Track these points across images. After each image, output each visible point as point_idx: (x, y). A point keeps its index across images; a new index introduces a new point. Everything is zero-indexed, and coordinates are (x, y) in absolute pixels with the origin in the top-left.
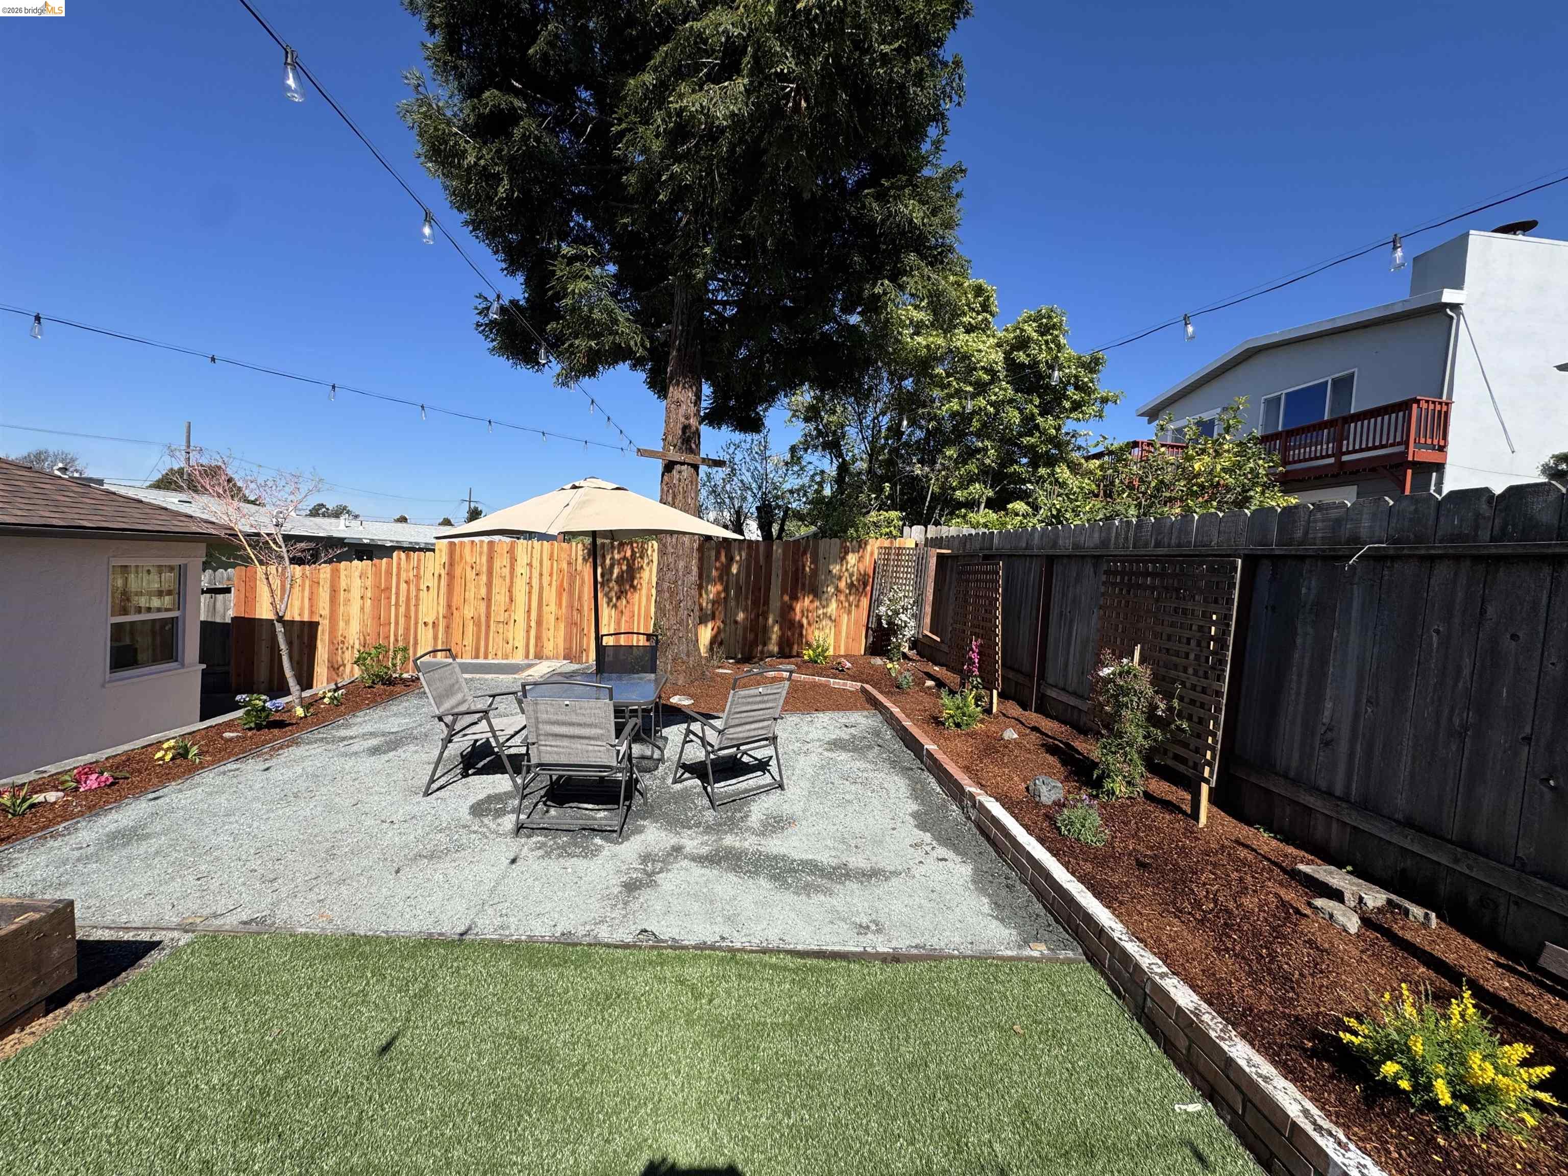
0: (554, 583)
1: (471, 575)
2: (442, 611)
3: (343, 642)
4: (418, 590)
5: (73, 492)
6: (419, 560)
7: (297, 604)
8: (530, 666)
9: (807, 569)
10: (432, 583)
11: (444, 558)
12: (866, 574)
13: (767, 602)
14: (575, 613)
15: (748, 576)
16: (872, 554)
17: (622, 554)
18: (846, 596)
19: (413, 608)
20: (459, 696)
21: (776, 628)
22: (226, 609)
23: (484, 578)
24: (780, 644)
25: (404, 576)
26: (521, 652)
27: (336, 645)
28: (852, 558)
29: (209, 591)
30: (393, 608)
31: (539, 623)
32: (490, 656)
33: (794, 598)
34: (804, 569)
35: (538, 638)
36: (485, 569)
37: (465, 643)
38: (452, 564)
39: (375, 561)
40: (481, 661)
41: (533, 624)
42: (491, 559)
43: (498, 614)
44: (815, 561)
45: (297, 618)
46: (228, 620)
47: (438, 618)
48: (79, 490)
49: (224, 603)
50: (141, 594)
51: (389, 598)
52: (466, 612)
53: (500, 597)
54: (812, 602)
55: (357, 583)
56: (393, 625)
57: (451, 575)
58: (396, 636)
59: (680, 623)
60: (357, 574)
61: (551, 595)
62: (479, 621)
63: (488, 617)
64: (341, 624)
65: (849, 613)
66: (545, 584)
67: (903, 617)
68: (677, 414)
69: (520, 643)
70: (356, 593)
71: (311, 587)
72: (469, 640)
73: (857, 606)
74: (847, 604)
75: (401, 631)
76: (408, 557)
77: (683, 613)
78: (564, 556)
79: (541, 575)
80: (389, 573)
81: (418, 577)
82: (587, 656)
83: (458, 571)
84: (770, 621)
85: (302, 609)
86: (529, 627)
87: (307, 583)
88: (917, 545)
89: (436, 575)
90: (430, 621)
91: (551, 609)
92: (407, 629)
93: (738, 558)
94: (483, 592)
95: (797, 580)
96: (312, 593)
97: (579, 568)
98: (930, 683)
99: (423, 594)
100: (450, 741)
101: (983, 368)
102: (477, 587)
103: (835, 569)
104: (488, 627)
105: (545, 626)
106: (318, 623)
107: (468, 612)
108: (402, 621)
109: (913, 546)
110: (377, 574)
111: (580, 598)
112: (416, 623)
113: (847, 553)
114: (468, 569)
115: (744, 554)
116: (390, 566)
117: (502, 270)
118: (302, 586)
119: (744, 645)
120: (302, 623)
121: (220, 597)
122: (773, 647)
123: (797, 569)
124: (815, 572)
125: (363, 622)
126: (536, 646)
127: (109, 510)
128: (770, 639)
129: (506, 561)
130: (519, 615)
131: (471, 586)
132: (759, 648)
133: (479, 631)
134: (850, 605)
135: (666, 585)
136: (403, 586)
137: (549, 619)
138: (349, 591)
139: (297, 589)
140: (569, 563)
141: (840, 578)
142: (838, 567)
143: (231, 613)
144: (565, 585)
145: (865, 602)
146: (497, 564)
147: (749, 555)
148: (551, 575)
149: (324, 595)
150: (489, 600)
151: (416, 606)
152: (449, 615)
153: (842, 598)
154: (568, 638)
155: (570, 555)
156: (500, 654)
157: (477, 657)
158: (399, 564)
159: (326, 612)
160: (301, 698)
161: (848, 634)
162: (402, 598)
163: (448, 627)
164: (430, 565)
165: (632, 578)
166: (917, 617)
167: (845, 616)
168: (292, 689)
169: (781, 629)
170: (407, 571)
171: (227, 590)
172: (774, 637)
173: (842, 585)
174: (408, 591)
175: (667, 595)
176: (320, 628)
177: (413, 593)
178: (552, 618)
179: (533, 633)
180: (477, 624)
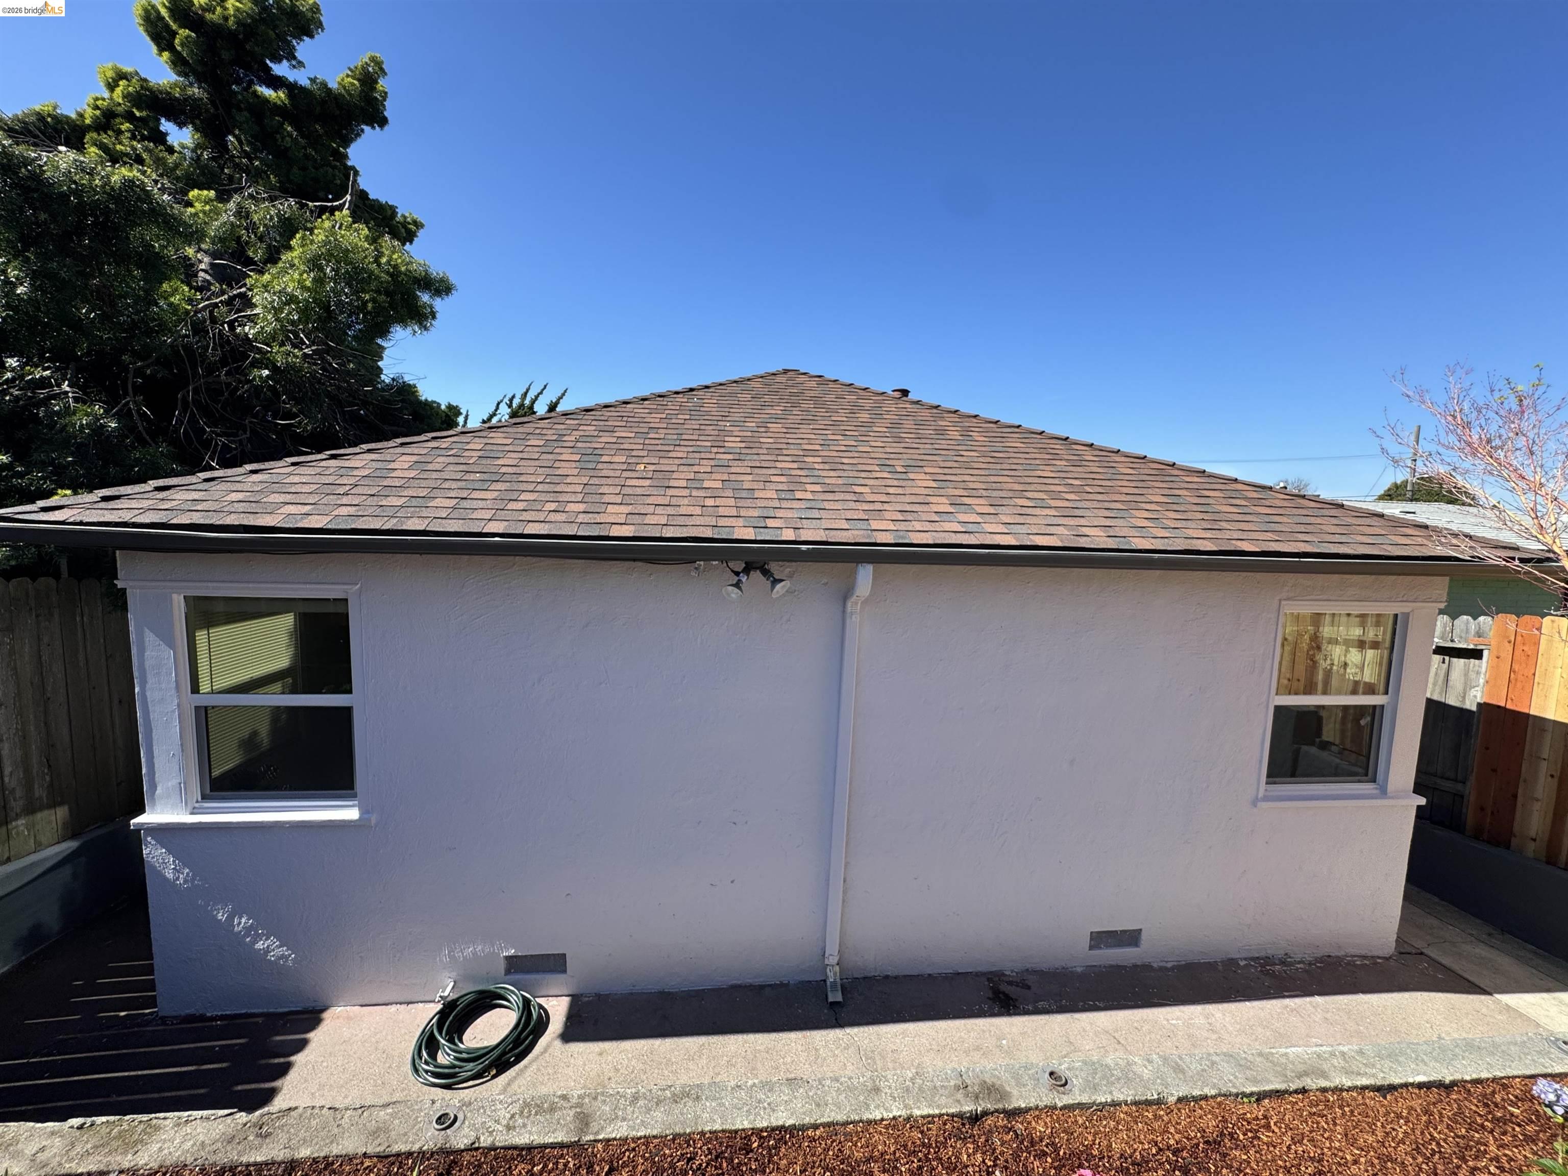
5: (1246, 498)
22: (1468, 685)
29: (1440, 650)
46: (1472, 706)
48: (1255, 495)
49: (1466, 675)
50: (1336, 642)
121: (1459, 664)
127: (1287, 523)
143: (1478, 696)
171: (1476, 654)
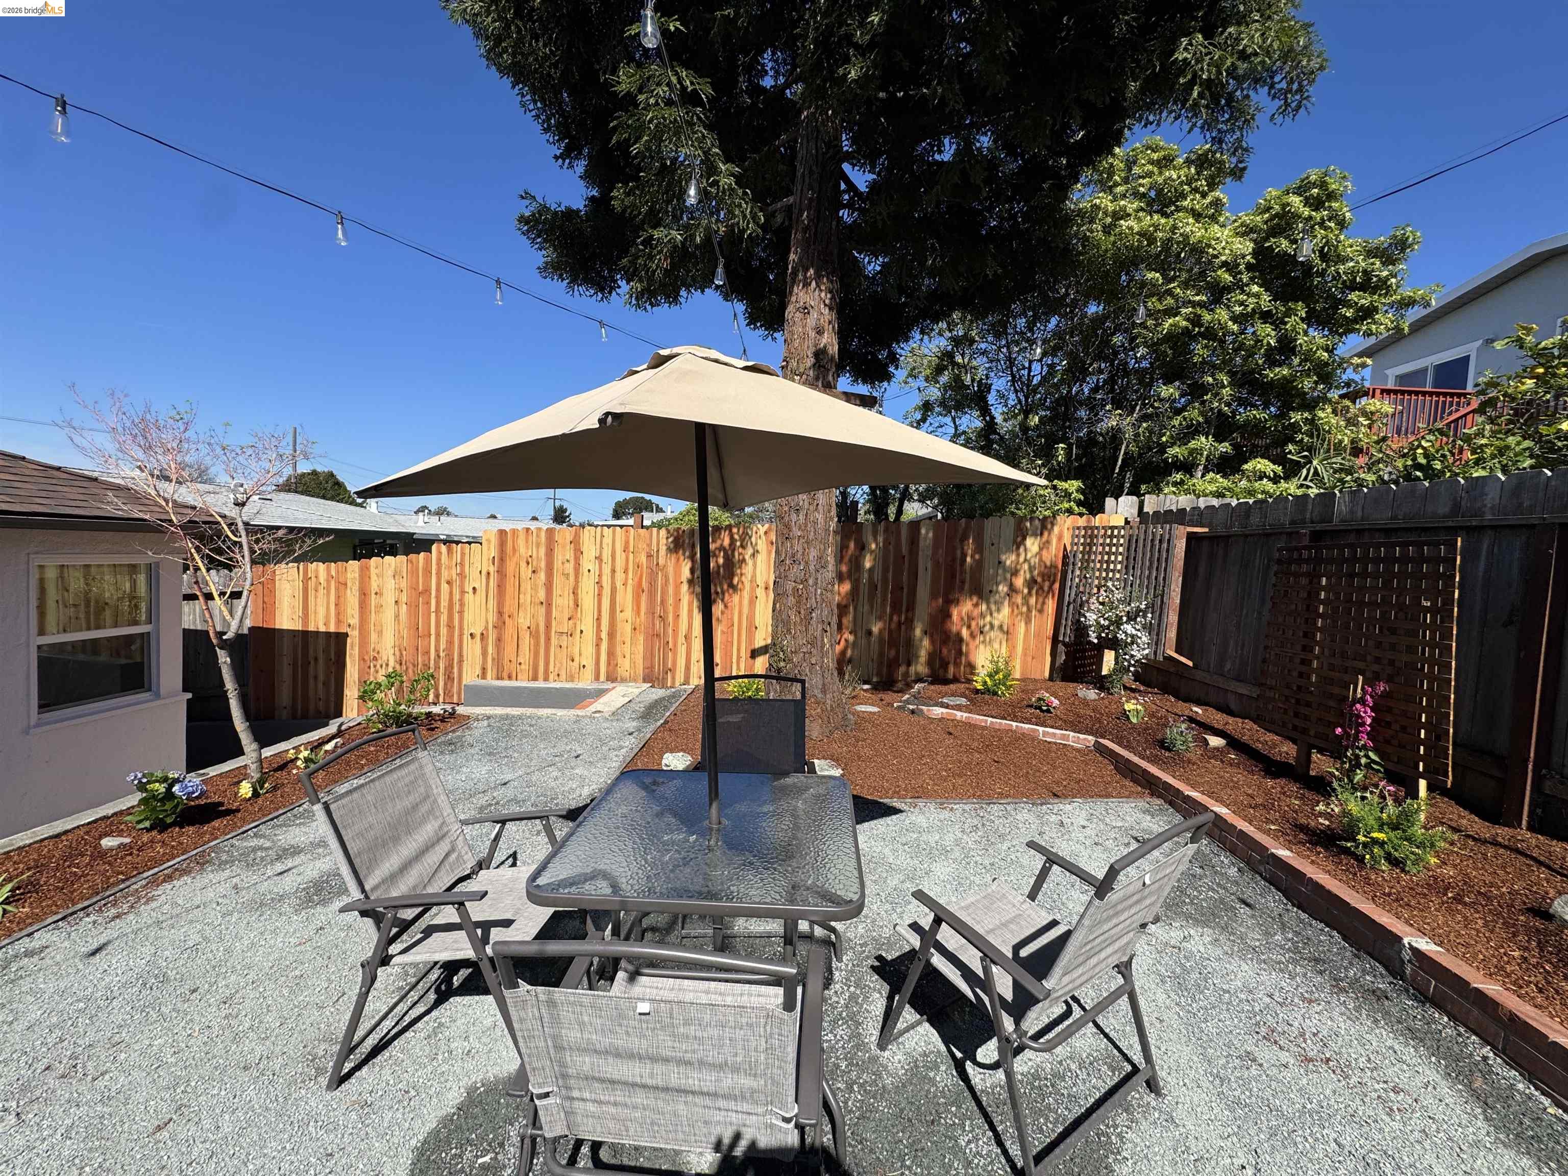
0: (630, 581)
1: (526, 572)
2: (492, 618)
3: (375, 659)
4: (463, 592)
6: (463, 554)
7: (322, 611)
8: (600, 693)
9: (969, 559)
10: (480, 584)
11: (493, 552)
12: (1053, 566)
13: (911, 607)
14: (657, 622)
15: (885, 570)
16: (1060, 538)
17: (719, 542)
18: (1024, 598)
19: (456, 616)
20: (429, 829)
21: (926, 643)
23: (542, 576)
24: (930, 663)
25: (445, 575)
26: (589, 673)
27: (368, 660)
28: (1033, 545)
30: (433, 616)
31: (612, 635)
32: (551, 677)
33: (952, 600)
34: (964, 560)
35: (611, 654)
36: (543, 564)
37: (521, 660)
38: (502, 560)
39: (412, 556)
40: (540, 684)
41: (604, 635)
42: (550, 552)
43: (560, 623)
44: (979, 548)
45: (322, 629)
46: (246, 631)
47: (486, 628)
51: (428, 603)
52: (521, 620)
53: (562, 601)
54: (976, 605)
55: (390, 584)
56: (433, 638)
57: (501, 572)
58: (437, 651)
59: (812, 643)
60: (390, 573)
61: (626, 598)
62: (537, 631)
63: (548, 627)
64: (373, 636)
65: (1028, 621)
66: (619, 584)
67: (1128, 628)
68: (804, 327)
69: (588, 659)
70: (389, 598)
71: (337, 589)
72: (526, 656)
73: (1041, 611)
74: (1025, 609)
75: (442, 646)
76: (450, 551)
77: (816, 628)
78: (642, 546)
79: (613, 571)
80: (427, 571)
81: (462, 575)
82: (673, 678)
83: (510, 567)
84: (918, 632)
85: (327, 617)
86: (599, 639)
87: (333, 583)
88: (1127, 522)
89: (484, 573)
90: (477, 631)
91: (627, 614)
92: (450, 642)
93: (873, 546)
94: (542, 595)
95: (953, 576)
96: (338, 597)
97: (662, 561)
98: (1215, 741)
99: (469, 597)
100: (385, 961)
101: (1225, 264)
102: (535, 588)
103: (1009, 560)
104: (548, 639)
105: (618, 638)
106: (346, 635)
107: (524, 620)
108: (444, 631)
109: (1123, 524)
110: (414, 572)
111: (663, 602)
112: (461, 635)
113: (1024, 539)
114: (523, 565)
115: (880, 539)
116: (428, 562)
117: (556, 158)
118: (328, 589)
119: (881, 663)
120: (328, 634)
122: (920, 667)
123: (954, 560)
124: (979, 565)
125: (398, 634)
126: (609, 664)
128: (918, 657)
129: (569, 554)
130: (587, 624)
131: (527, 586)
132: (902, 669)
133: (537, 644)
134: (1029, 610)
135: (790, 586)
136: (445, 587)
137: (625, 630)
138: (381, 594)
139: (322, 591)
140: (649, 556)
141: (1015, 573)
142: (1013, 557)
143: (248, 623)
144: (645, 585)
145: (1051, 605)
146: (559, 558)
147: (887, 542)
148: (626, 571)
149: (352, 599)
150: (549, 605)
151: (461, 612)
152: (500, 626)
153: (1019, 600)
154: (649, 655)
155: (650, 545)
156: (563, 676)
157: (535, 679)
158: (439, 560)
159: (355, 621)
160: (260, 761)
161: (1025, 649)
162: (444, 603)
163: (499, 640)
164: (476, 558)
165: (731, 575)
166: (1155, 631)
167: (1023, 624)
168: (246, 749)
169: (932, 642)
170: (449, 568)
172: (923, 655)
173: (1019, 582)
174: (451, 593)
175: (791, 600)
176: (349, 640)
177: (457, 597)
178: (628, 628)
179: (604, 646)
180: (535, 635)
